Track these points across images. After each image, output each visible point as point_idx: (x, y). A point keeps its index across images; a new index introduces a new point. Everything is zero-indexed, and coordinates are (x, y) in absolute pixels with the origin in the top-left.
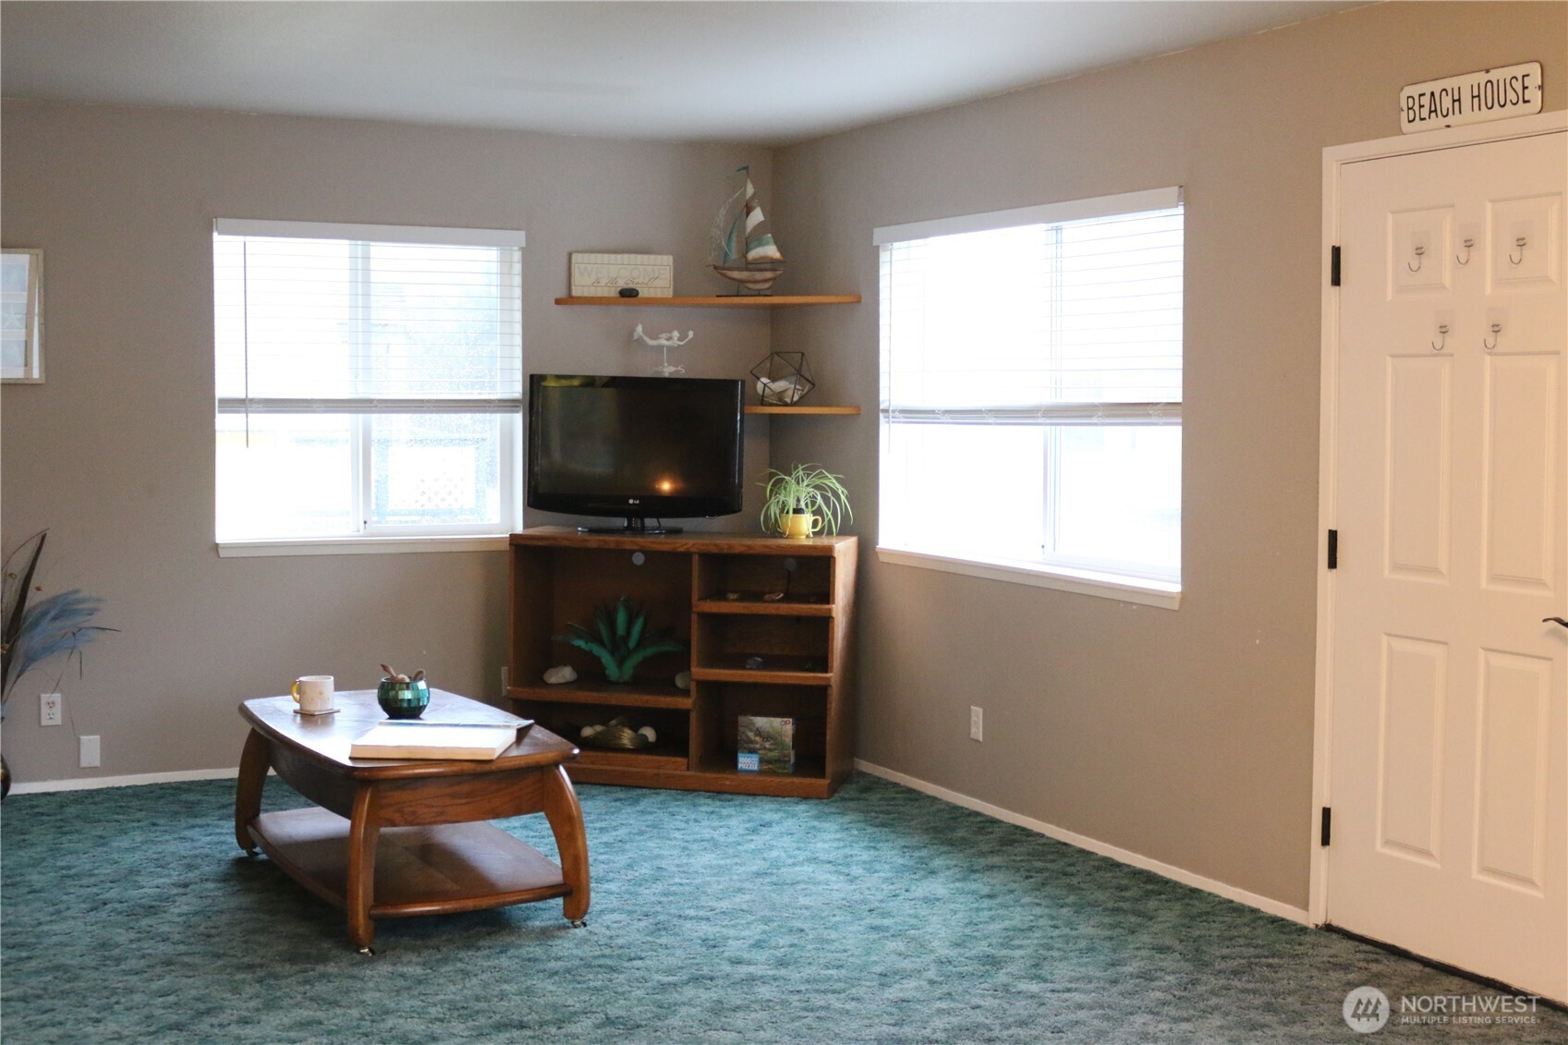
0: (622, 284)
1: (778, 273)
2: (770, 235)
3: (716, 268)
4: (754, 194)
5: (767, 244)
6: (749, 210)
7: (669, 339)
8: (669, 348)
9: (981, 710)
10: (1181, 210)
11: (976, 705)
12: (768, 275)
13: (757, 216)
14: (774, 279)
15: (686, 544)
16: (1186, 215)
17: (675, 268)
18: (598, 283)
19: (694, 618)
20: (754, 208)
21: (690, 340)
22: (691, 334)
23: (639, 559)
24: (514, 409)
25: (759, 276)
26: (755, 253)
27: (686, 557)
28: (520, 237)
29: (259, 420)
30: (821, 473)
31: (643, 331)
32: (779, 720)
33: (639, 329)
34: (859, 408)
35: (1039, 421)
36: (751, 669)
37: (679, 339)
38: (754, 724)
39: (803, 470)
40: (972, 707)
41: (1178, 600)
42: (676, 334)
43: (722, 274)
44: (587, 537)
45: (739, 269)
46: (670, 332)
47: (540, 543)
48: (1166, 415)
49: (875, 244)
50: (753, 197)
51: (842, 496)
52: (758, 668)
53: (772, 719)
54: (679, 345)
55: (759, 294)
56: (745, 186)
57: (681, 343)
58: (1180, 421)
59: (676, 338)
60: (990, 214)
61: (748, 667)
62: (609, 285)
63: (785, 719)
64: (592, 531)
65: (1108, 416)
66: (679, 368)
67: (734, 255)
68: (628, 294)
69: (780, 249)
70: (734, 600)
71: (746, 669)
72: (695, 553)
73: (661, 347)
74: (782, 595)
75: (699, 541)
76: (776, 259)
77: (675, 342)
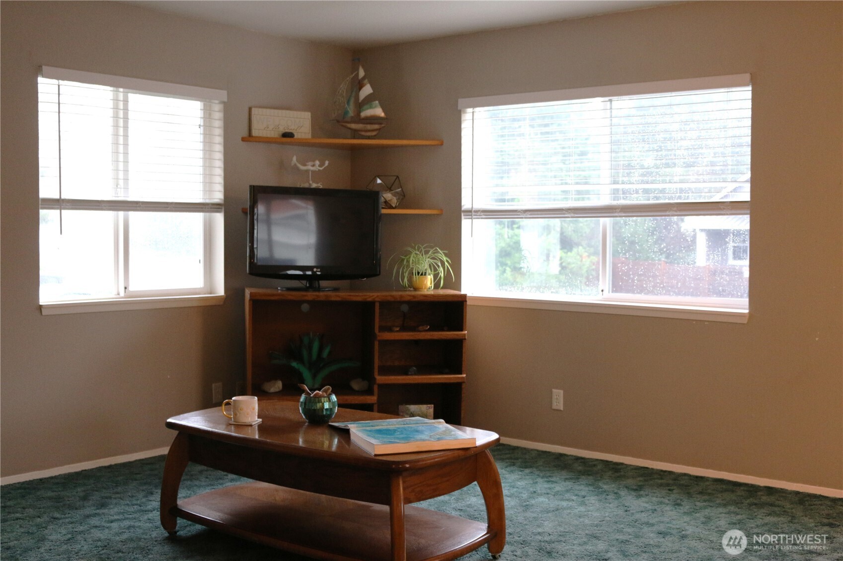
0: (282, 129)
1: (383, 125)
2: (377, 102)
3: (338, 121)
4: (365, 75)
5: (376, 107)
6: (361, 86)
7: (313, 166)
8: (313, 172)
9: (561, 392)
10: (750, 88)
11: (557, 388)
12: (376, 126)
13: (367, 90)
14: (379, 129)
15: (373, 296)
16: (753, 91)
17: (312, 120)
18: (268, 128)
19: (376, 344)
20: (366, 84)
21: (327, 167)
22: (327, 163)
23: (305, 307)
24: (219, 210)
25: (369, 127)
26: (367, 113)
27: (371, 304)
28: (223, 94)
29: (69, 214)
30: (437, 249)
31: (297, 160)
32: (425, 406)
33: (295, 159)
34: (442, 210)
35: (616, 215)
36: (412, 375)
37: (320, 166)
38: (409, 410)
39: (424, 248)
40: (553, 390)
41: (747, 317)
42: (317, 163)
43: (342, 126)
44: (285, 293)
45: (355, 122)
46: (314, 161)
47: (272, 298)
48: (732, 209)
49: (459, 109)
50: (364, 78)
51: (446, 263)
52: (415, 374)
53: (421, 406)
54: (319, 170)
55: (369, 138)
56: (358, 70)
57: (321, 169)
58: (749, 212)
59: (317, 165)
60: (567, 90)
61: (410, 373)
62: (274, 129)
63: (429, 406)
64: (289, 289)
65: (680, 210)
66: (319, 185)
67: (351, 113)
68: (288, 135)
69: (384, 111)
70: (397, 331)
71: (409, 375)
72: (377, 301)
73: (307, 171)
74: (429, 327)
75: (379, 294)
76: (382, 117)
77: (317, 168)
